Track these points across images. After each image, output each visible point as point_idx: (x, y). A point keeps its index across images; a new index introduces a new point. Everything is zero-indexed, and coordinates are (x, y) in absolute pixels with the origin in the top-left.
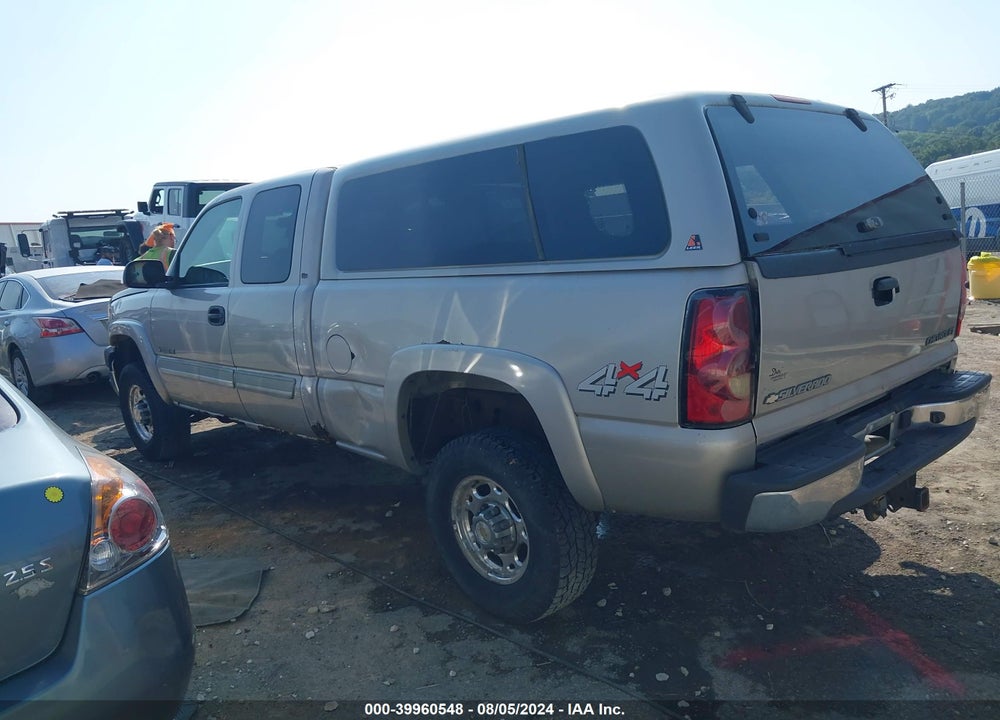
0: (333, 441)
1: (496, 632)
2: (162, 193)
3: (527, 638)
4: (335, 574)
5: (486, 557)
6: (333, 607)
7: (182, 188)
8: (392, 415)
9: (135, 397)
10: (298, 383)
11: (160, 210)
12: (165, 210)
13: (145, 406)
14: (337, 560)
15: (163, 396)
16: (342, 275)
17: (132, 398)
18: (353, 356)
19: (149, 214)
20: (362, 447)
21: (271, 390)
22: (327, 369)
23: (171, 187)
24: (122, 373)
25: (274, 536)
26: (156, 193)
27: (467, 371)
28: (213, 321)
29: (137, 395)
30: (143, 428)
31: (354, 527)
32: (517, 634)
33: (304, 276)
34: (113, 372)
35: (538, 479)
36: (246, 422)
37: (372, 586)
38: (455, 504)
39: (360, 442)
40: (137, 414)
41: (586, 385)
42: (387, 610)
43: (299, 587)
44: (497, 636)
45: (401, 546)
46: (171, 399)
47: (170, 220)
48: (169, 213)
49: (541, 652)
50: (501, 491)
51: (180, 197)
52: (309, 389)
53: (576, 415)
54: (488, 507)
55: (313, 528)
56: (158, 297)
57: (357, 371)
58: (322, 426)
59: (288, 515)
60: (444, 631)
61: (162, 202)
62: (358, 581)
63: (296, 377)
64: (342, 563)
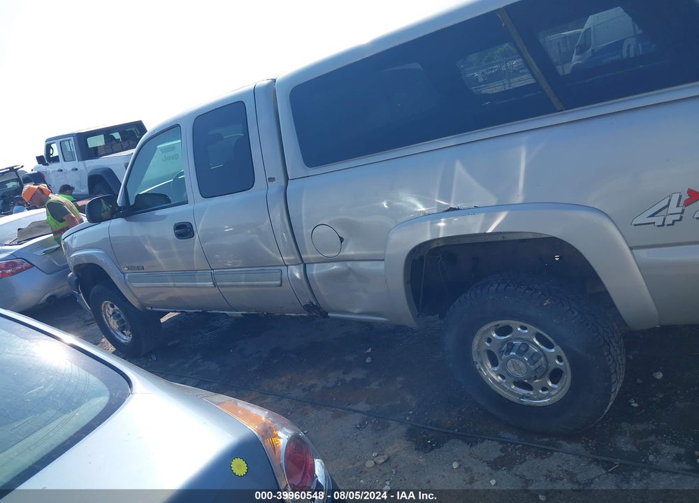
0: (325, 314)
1: (550, 448)
2: (54, 146)
3: (579, 447)
4: (362, 426)
5: (513, 387)
6: (386, 456)
7: (72, 138)
8: (397, 283)
9: (107, 310)
10: (285, 273)
11: (56, 159)
12: (61, 158)
13: (119, 316)
14: (355, 411)
15: (136, 304)
16: (312, 171)
17: (105, 311)
18: (342, 240)
19: (47, 165)
20: (359, 314)
21: (256, 283)
22: (314, 256)
23: (61, 140)
24: (91, 294)
25: (285, 401)
26: (48, 147)
27: (490, 231)
28: (179, 236)
29: (108, 309)
30: (119, 333)
31: (348, 378)
32: (566, 445)
33: (271, 179)
34: (81, 295)
35: (576, 313)
36: (227, 312)
37: (403, 429)
38: (475, 348)
39: (357, 311)
40: (113, 324)
41: (643, 219)
42: (432, 449)
43: (341, 444)
44: (552, 452)
45: (399, 386)
46: (144, 306)
47: (68, 166)
48: (65, 160)
49: (606, 459)
50: (525, 328)
51: (71, 146)
52: (297, 275)
53: (631, 249)
54: (513, 345)
55: (313, 386)
56: (116, 227)
57: (349, 251)
58: (314, 303)
59: (283, 379)
60: (500, 457)
61: (56, 152)
62: (388, 427)
63: (281, 268)
64: (361, 412)
